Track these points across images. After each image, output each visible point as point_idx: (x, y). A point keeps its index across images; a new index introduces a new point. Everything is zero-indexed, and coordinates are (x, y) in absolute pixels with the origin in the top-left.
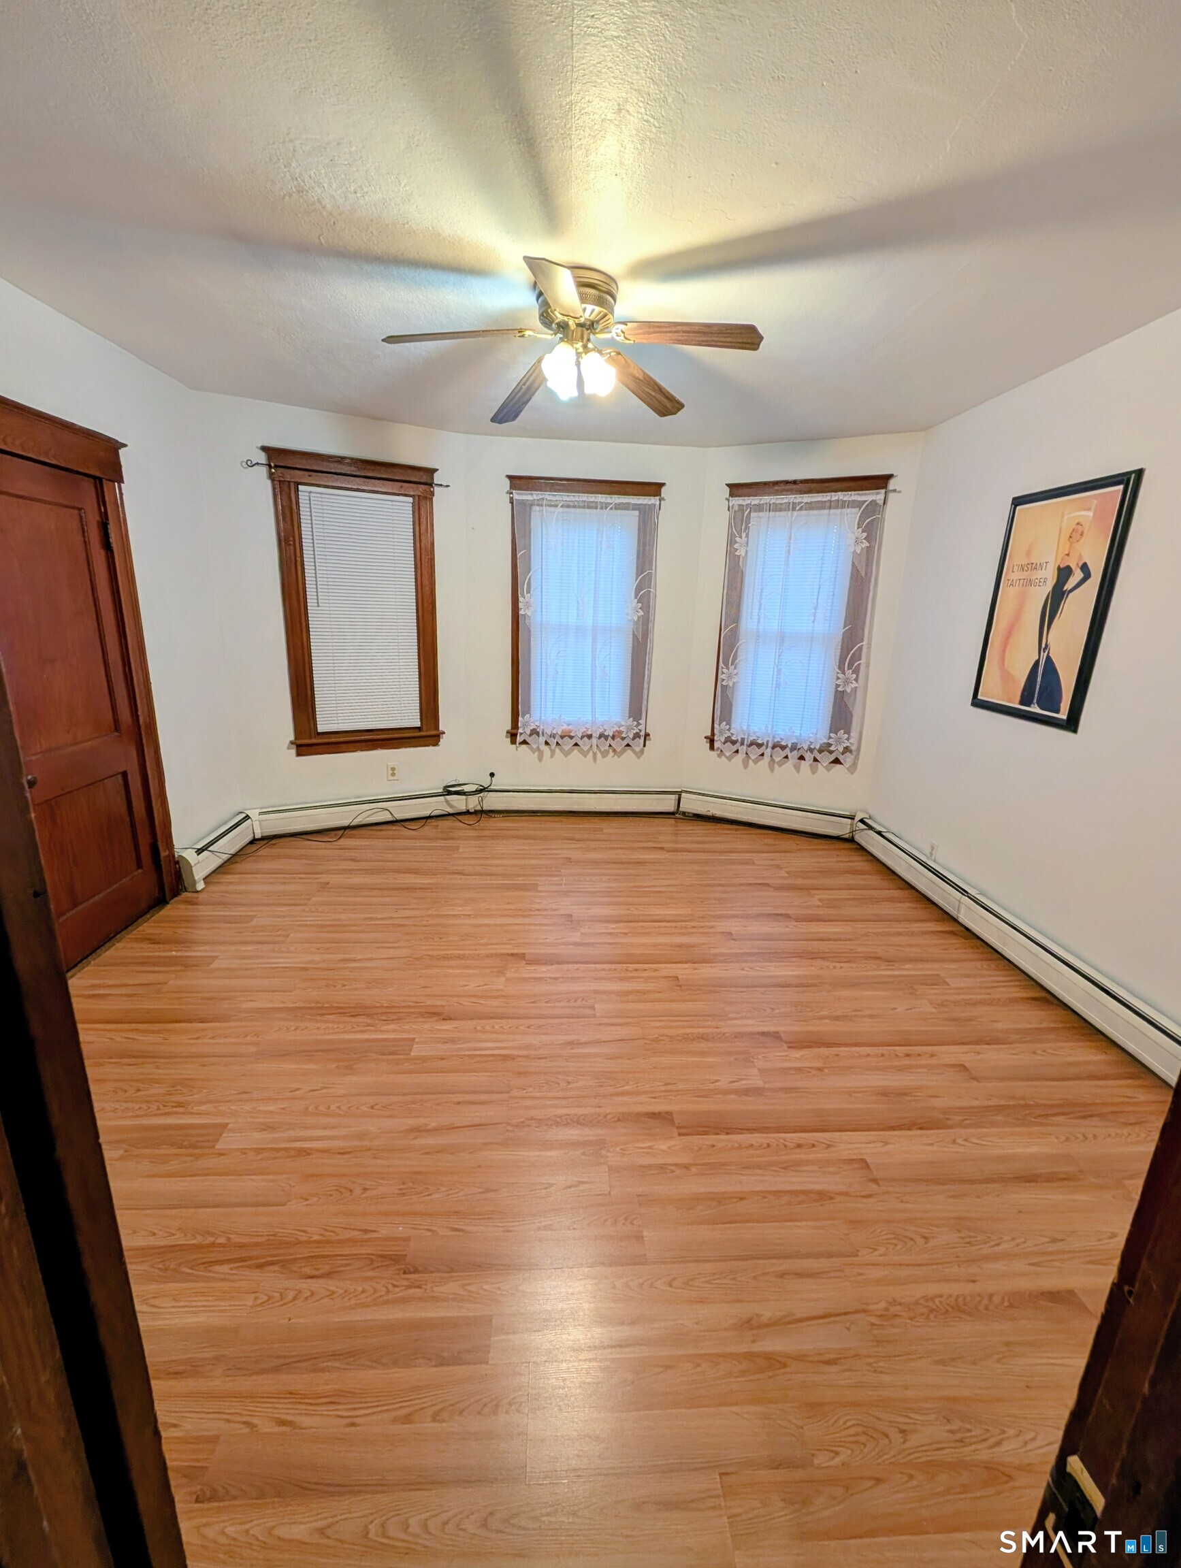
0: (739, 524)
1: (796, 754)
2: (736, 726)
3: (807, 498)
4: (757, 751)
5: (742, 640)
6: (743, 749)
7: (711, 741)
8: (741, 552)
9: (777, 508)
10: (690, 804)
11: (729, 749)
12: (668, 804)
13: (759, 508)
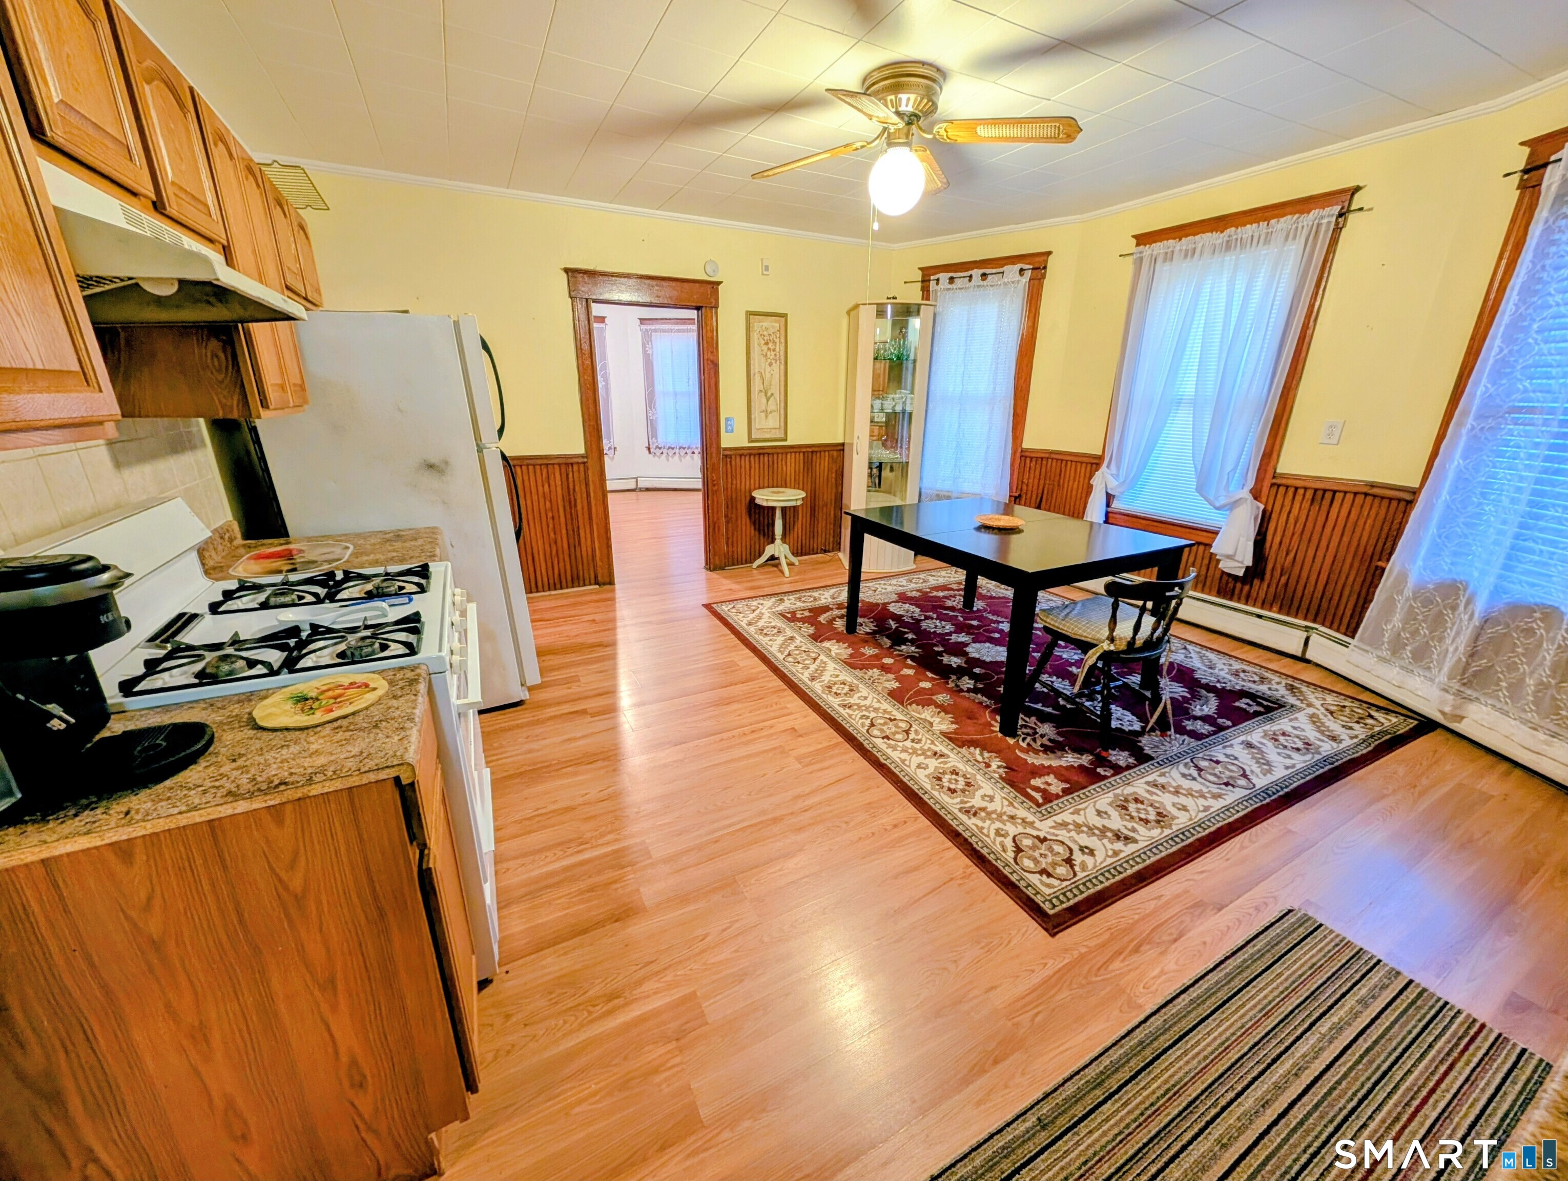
0: (647, 339)
1: (689, 452)
2: (660, 440)
3: (677, 327)
4: (671, 452)
5: (657, 396)
6: (665, 451)
7: (649, 449)
8: (650, 352)
9: (664, 331)
10: (643, 484)
11: (658, 452)
12: (631, 485)
13: (656, 331)
